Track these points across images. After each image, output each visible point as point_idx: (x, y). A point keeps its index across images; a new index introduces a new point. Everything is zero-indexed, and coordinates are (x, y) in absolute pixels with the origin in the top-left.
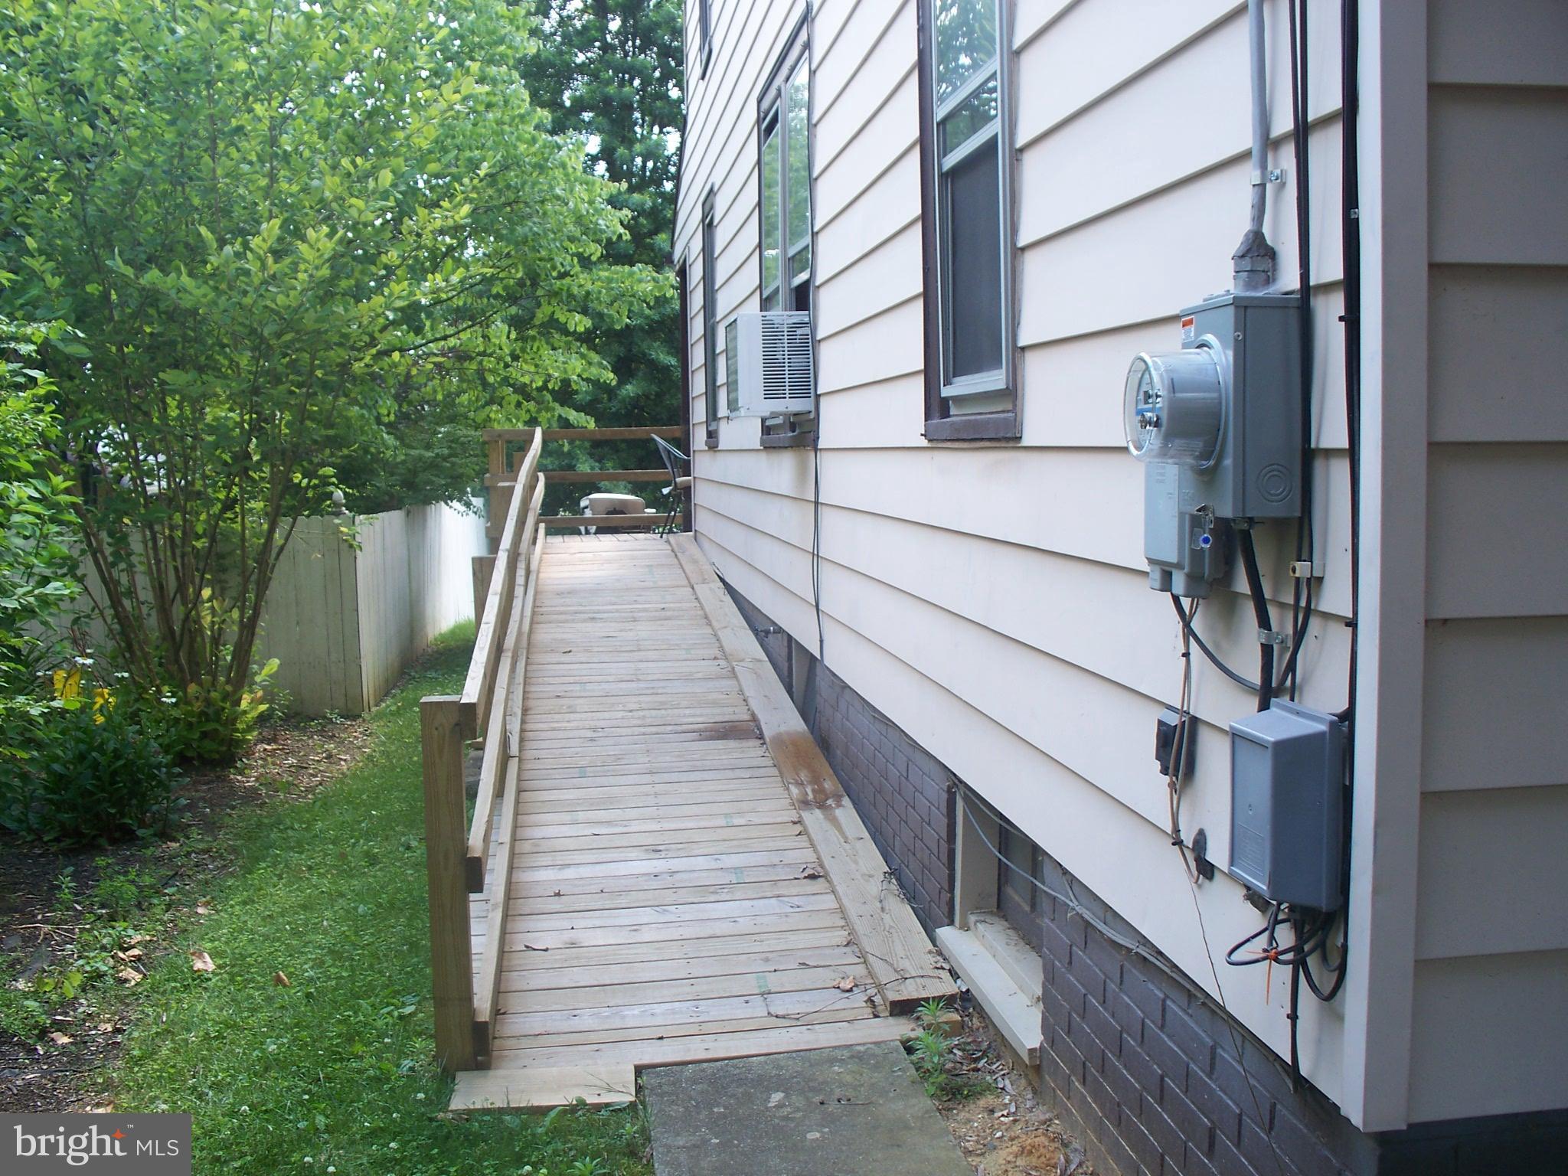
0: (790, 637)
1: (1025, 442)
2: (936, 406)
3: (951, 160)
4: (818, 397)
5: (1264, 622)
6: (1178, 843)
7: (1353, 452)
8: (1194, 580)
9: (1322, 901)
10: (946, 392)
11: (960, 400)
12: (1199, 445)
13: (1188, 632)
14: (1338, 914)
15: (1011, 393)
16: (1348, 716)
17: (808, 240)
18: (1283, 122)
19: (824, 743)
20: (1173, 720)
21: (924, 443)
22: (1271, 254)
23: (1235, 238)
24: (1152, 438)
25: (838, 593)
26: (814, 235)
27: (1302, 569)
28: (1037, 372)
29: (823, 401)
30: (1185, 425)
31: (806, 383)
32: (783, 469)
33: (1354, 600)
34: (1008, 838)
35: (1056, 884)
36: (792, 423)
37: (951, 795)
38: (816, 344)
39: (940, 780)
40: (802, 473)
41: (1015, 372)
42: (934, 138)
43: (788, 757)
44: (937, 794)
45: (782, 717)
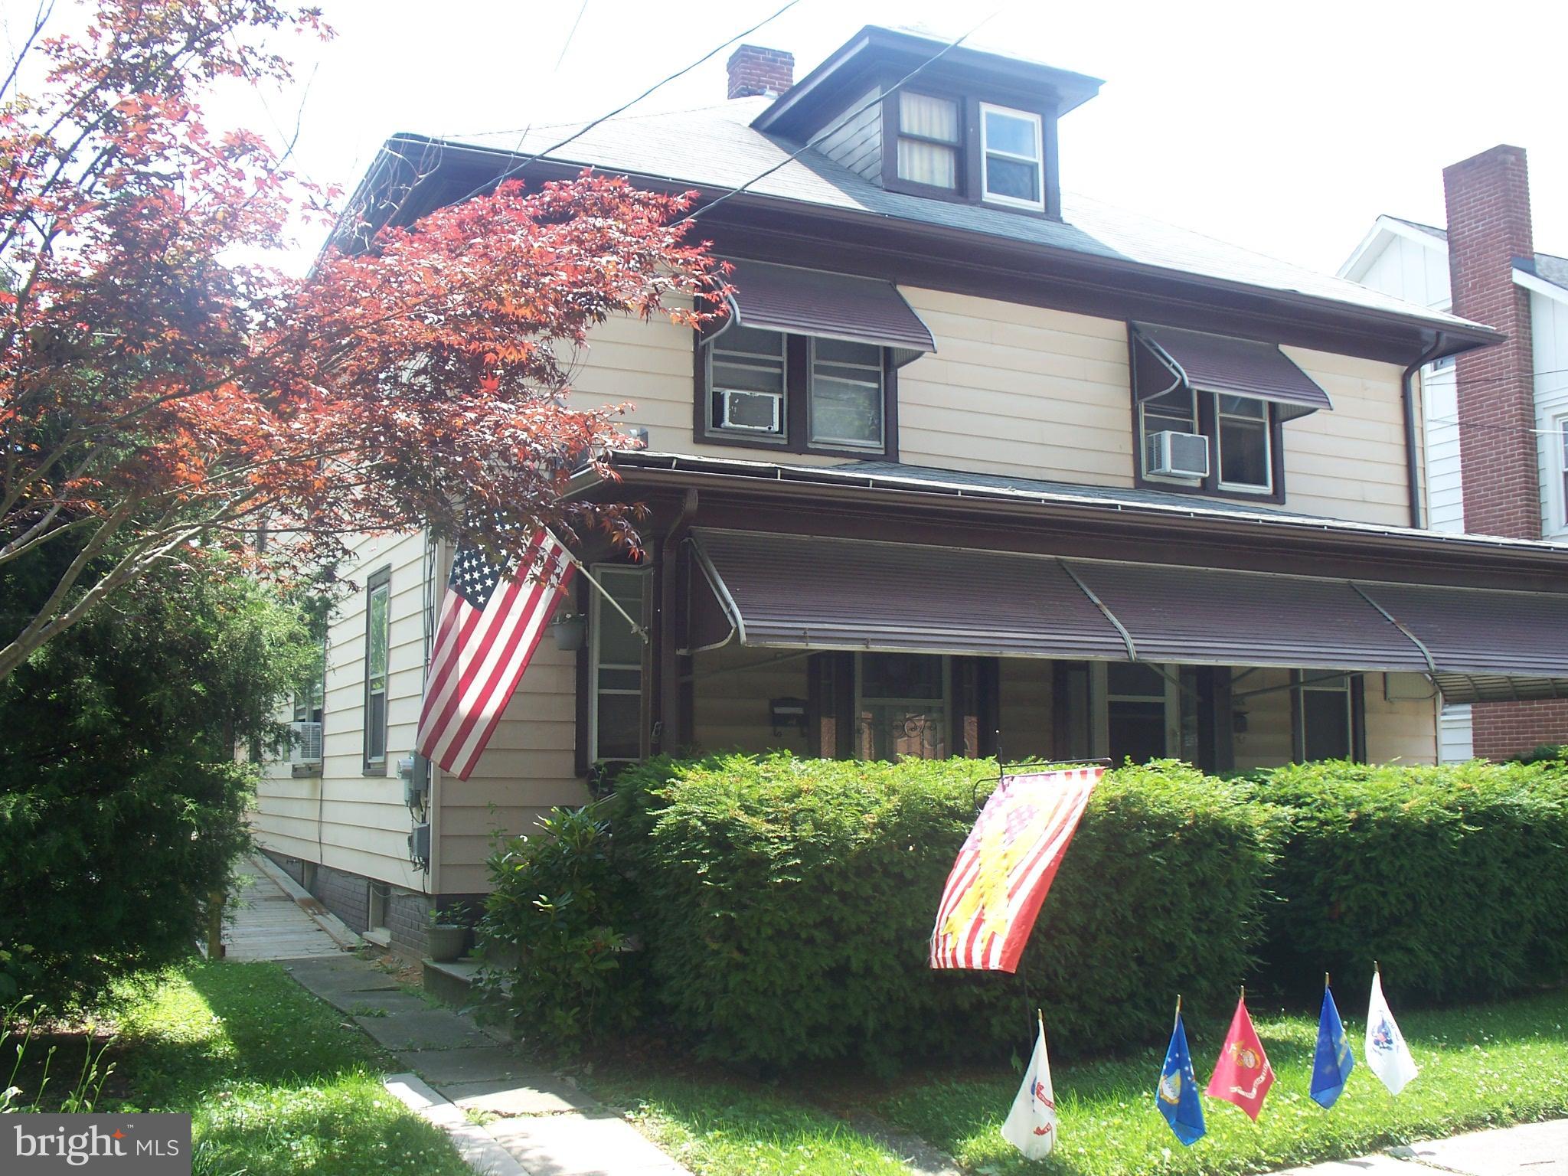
0: (304, 861)
1: (386, 777)
2: (366, 766)
3: (374, 692)
4: (324, 758)
5: (422, 810)
6: (410, 860)
7: (431, 779)
8: (411, 803)
9: (427, 857)
10: (369, 761)
11: (372, 764)
12: (409, 777)
13: (412, 816)
14: (428, 859)
15: (385, 763)
16: (430, 824)
17: (321, 694)
19: (321, 901)
20: (409, 834)
21: (363, 777)
22: (420, 743)
23: (416, 739)
24: (402, 776)
25: (330, 835)
26: (324, 693)
27: (426, 799)
28: (390, 756)
29: (326, 760)
30: (406, 774)
31: (318, 751)
32: (304, 788)
33: (430, 804)
34: (383, 889)
35: (393, 892)
36: (309, 767)
37: (369, 887)
38: (324, 736)
39: (365, 883)
40: (315, 787)
41: (386, 758)
42: (368, 683)
43: (305, 904)
44: (364, 890)
45: (301, 893)
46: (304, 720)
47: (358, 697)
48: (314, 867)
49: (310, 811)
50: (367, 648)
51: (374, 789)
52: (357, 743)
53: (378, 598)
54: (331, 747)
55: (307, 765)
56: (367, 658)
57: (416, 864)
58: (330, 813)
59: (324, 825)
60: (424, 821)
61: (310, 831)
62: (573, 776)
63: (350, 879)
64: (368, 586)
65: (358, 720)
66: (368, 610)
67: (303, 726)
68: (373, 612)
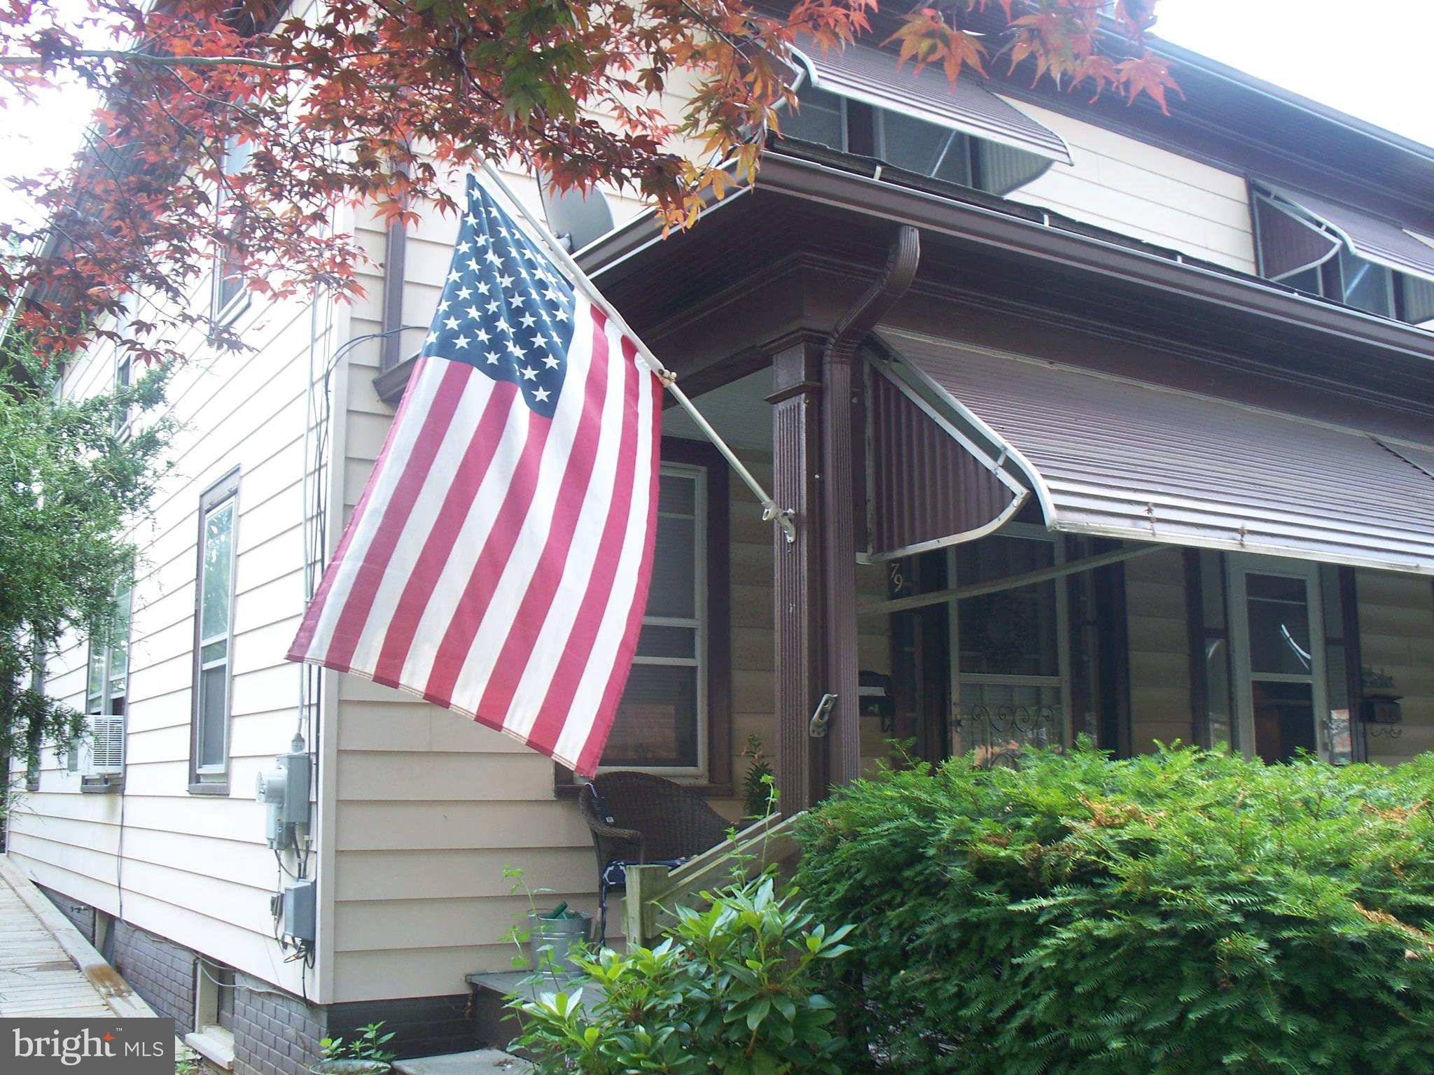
0: (94, 908)
1: (231, 796)
2: (194, 778)
3: (207, 666)
4: (126, 765)
5: (299, 857)
6: (277, 939)
7: (317, 803)
8: (280, 843)
9: (309, 938)
10: (199, 771)
11: (205, 776)
12: (278, 799)
13: (280, 865)
14: (313, 942)
15: (226, 775)
16: (315, 881)
17: (124, 675)
18: (307, 703)
19: (120, 969)
20: (275, 895)
21: (188, 795)
22: (303, 741)
23: (293, 736)
24: (263, 797)
25: (133, 876)
26: (129, 674)
27: (306, 838)
28: (236, 765)
29: (129, 769)
30: (273, 794)
31: (118, 756)
32: (97, 807)
33: (317, 845)
34: (223, 973)
35: (240, 982)
36: (106, 779)
37: (195, 965)
38: (127, 735)
39: (190, 958)
40: (112, 808)
41: (228, 767)
42: (200, 653)
43: (97, 976)
44: (187, 968)
45: (91, 957)
46: (99, 713)
47: (182, 674)
48: (110, 920)
49: (106, 840)
50: (197, 600)
51: (207, 814)
52: (180, 744)
53: (217, 522)
54: (136, 750)
55: (103, 775)
56: (196, 615)
57: (285, 945)
58: (135, 845)
59: (125, 863)
60: (302, 875)
61: (106, 869)
62: (551, 796)
63: (165, 947)
64: (200, 509)
65: (181, 708)
66: (199, 545)
67: (98, 722)
68: (207, 542)
